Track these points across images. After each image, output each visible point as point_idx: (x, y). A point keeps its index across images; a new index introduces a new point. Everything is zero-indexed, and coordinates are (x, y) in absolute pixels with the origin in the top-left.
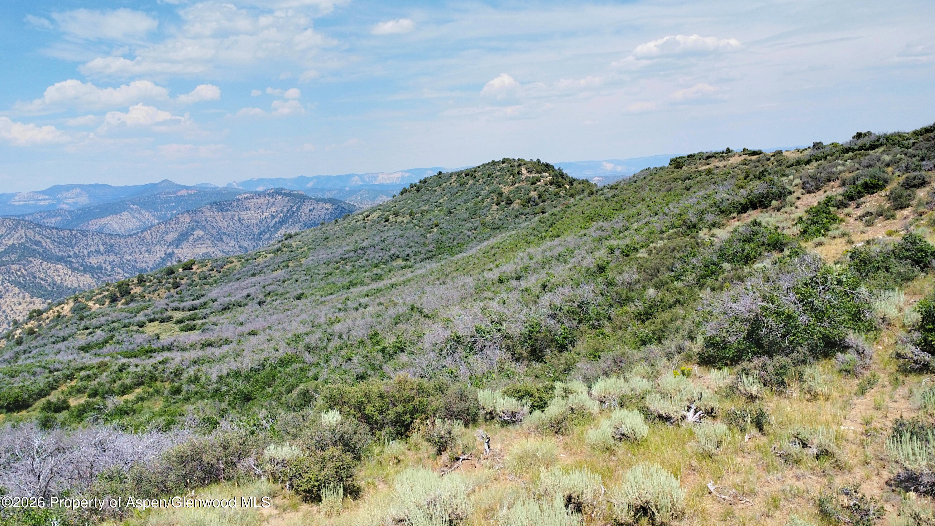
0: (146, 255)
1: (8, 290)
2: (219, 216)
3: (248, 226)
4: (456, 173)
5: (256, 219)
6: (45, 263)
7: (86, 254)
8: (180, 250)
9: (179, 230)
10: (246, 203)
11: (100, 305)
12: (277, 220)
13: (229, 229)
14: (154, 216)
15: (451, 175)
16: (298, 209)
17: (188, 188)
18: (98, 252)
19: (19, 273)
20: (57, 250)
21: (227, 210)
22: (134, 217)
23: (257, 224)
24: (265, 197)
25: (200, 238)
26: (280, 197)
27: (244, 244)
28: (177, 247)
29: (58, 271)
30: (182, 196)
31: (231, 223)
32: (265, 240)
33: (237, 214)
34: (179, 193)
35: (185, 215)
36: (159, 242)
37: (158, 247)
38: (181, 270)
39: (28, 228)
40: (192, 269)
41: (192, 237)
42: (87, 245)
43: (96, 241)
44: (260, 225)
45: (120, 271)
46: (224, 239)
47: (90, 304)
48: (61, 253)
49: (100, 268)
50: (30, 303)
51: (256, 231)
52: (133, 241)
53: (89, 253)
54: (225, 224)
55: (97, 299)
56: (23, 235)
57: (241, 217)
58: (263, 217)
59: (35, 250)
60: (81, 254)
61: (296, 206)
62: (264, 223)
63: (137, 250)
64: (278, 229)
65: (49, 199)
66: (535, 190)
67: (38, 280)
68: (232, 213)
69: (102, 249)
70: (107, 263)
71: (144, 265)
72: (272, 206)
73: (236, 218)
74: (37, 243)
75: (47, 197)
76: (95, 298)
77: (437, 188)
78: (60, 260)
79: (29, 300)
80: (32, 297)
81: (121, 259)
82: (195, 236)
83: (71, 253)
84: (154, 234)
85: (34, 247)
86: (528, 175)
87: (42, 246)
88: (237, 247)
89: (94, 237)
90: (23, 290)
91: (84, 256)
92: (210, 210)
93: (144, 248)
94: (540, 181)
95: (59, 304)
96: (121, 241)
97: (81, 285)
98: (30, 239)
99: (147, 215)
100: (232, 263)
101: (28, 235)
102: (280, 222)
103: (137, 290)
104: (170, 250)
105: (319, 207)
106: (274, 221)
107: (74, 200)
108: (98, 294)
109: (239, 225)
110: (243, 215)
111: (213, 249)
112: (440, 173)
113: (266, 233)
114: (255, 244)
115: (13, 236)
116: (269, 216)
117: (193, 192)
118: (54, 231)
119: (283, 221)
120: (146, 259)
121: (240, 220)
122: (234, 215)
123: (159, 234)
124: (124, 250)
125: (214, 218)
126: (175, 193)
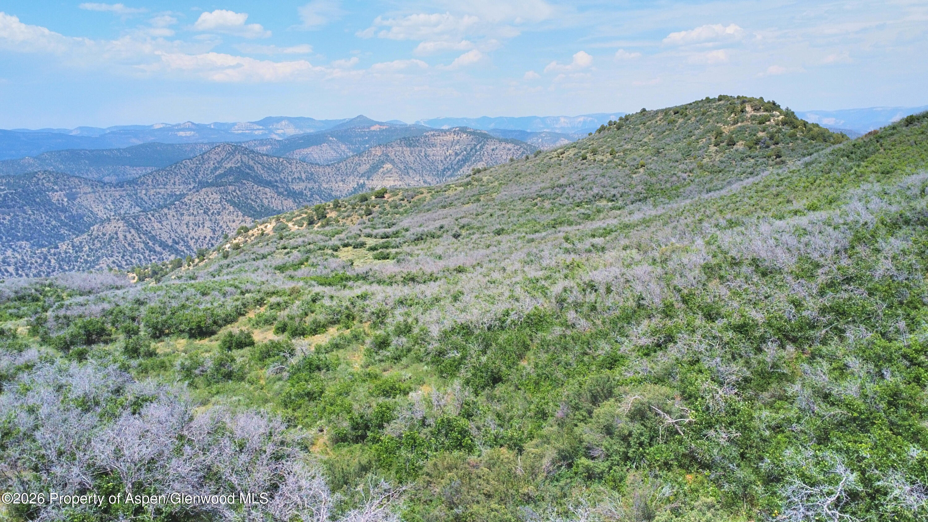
0: (341, 184)
1: (225, 208)
2: (407, 150)
3: (433, 163)
4: (662, 111)
5: (441, 156)
6: (256, 186)
7: (290, 180)
8: (370, 181)
9: (371, 162)
10: (432, 140)
11: (299, 226)
12: (460, 157)
13: (416, 164)
14: (349, 148)
15: (657, 112)
16: (481, 148)
17: (381, 124)
18: (300, 179)
19: (234, 194)
20: (266, 175)
21: (414, 146)
22: (332, 149)
23: (442, 161)
24: (450, 134)
25: (389, 172)
26: (464, 136)
27: (429, 179)
28: (368, 179)
29: (266, 194)
30: (374, 131)
31: (418, 159)
32: (448, 177)
33: (423, 150)
34: (373, 128)
35: (377, 149)
36: (353, 172)
37: (351, 178)
38: (373, 198)
39: (244, 154)
40: (384, 197)
41: (382, 169)
42: (291, 172)
43: (299, 169)
44: (444, 162)
45: (318, 197)
46: (411, 174)
47: (290, 224)
48: (269, 178)
49: (301, 193)
50: (242, 221)
51: (441, 167)
52: (330, 170)
53: (292, 179)
54: (412, 159)
55: (297, 221)
56: (240, 159)
57: (428, 153)
58: (448, 154)
59: (248, 174)
60: (286, 180)
61: (480, 145)
62: (448, 160)
63: (333, 179)
64: (461, 167)
65: (262, 129)
66: (764, 131)
67: (249, 201)
68: (419, 148)
69: (304, 176)
70: (308, 190)
71: (339, 193)
72: (456, 144)
73: (423, 154)
74: (251, 168)
75: (261, 127)
76: (294, 219)
77: (640, 126)
78: (268, 184)
79: (241, 218)
80: (243, 216)
81: (319, 187)
82: (385, 169)
83: (278, 179)
84: (348, 165)
85: (247, 171)
86: (753, 113)
87: (254, 171)
88: (422, 181)
89: (297, 165)
90: (237, 209)
91: (288, 182)
92: (400, 145)
93: (339, 178)
94: (769, 120)
95: (264, 223)
96: (320, 170)
97: (285, 208)
98: (245, 164)
99: (343, 147)
100: (422, 193)
101: (244, 159)
102: (463, 160)
103: (332, 215)
104: (362, 181)
105: (501, 147)
106: (457, 159)
107: (282, 131)
108: (297, 216)
109: (425, 160)
110: (430, 151)
111: (400, 183)
112: (644, 110)
113: (449, 170)
114: (438, 180)
115: (231, 160)
116: (453, 154)
117: (384, 128)
118: (265, 158)
119: (466, 159)
120: (341, 188)
121: (426, 156)
122: (421, 151)
123: (353, 165)
124: (322, 178)
125: (403, 152)
126: (369, 128)
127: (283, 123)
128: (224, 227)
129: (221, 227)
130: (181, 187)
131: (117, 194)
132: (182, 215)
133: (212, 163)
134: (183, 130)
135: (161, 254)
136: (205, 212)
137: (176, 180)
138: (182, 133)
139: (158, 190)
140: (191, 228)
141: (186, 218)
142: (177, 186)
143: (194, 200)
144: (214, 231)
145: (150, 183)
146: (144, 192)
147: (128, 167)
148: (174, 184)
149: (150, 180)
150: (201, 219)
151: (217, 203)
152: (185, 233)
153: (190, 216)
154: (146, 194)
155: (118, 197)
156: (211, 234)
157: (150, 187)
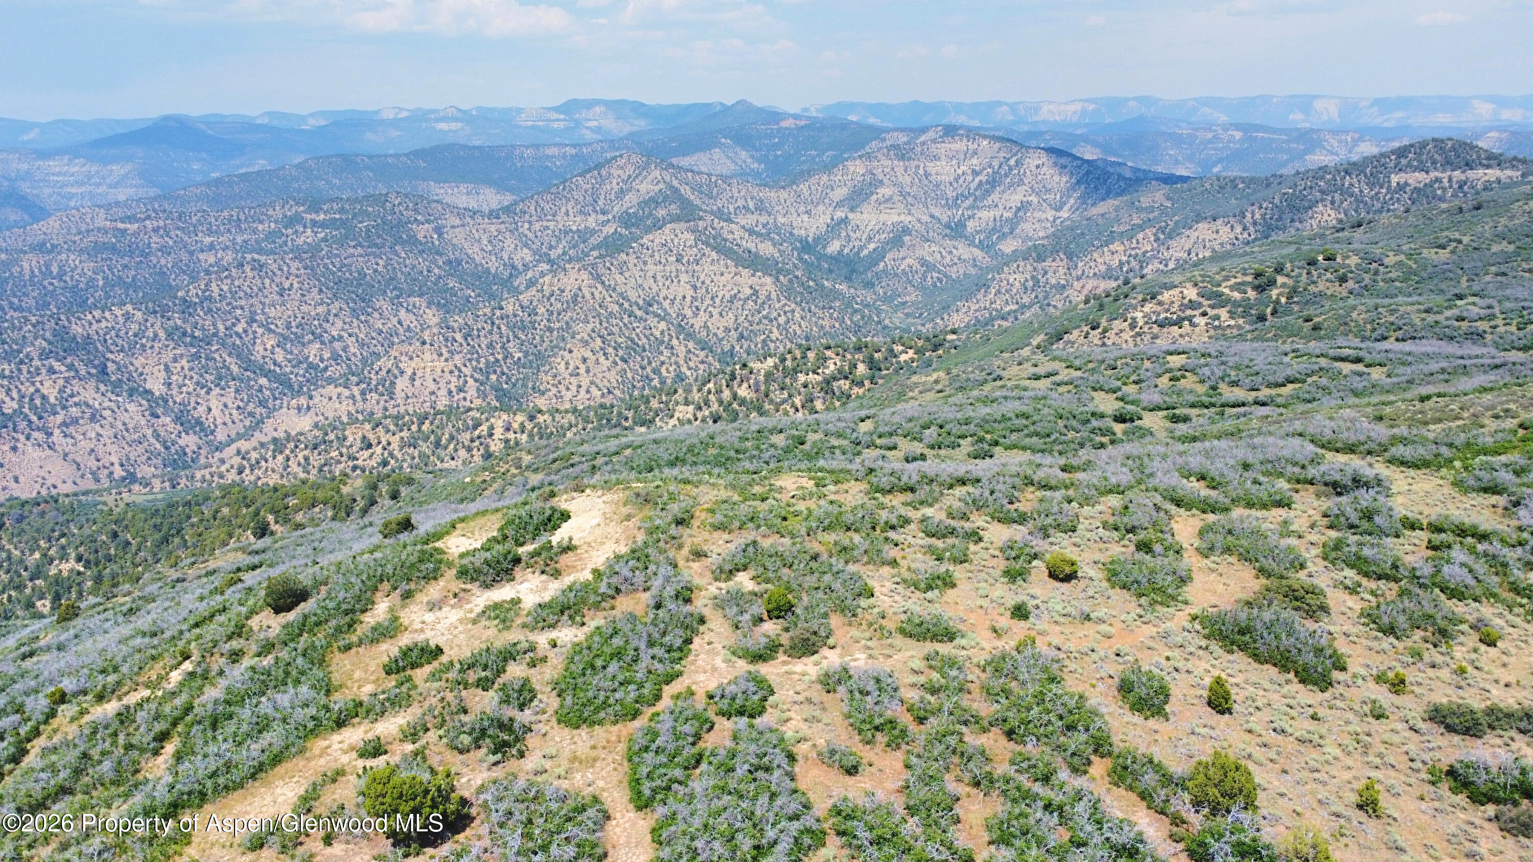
0: (805, 217)
1: (704, 255)
2: (899, 165)
3: (937, 185)
5: (948, 175)
7: (732, 211)
9: (849, 184)
10: (933, 149)
11: (1240, 293)
12: (983, 178)
13: (914, 188)
14: (752, 157)
16: (1018, 163)
17: (796, 117)
18: (746, 209)
21: (909, 159)
22: (728, 157)
23: (951, 184)
24: (961, 140)
25: (888, 200)
26: (985, 143)
27: (937, 212)
28: (852, 210)
30: (787, 128)
31: (916, 179)
32: (968, 209)
33: (922, 165)
34: (785, 124)
35: (858, 162)
37: (821, 208)
39: (663, 169)
41: (874, 197)
42: (732, 197)
43: (743, 193)
44: (955, 185)
50: (736, 274)
51: (951, 194)
52: (786, 196)
53: (735, 209)
54: (908, 179)
56: (660, 177)
57: (929, 170)
58: (960, 172)
60: (726, 210)
61: (1015, 158)
62: (961, 181)
63: (793, 210)
64: (988, 193)
68: (916, 163)
69: (751, 205)
70: (760, 226)
71: (803, 232)
72: (972, 157)
73: (921, 172)
79: (733, 269)
80: (736, 266)
81: (775, 221)
82: (880, 196)
83: (715, 208)
89: (740, 187)
91: (730, 213)
93: (802, 209)
96: (772, 195)
98: (669, 185)
99: (743, 154)
101: (664, 177)
102: (988, 182)
104: (840, 214)
106: (977, 180)
109: (926, 182)
110: (932, 168)
111: (909, 218)
113: (967, 198)
114: (949, 213)
116: (969, 172)
117: (803, 123)
118: (690, 174)
119: (994, 180)
120: (805, 224)
121: (927, 175)
122: (918, 167)
123: (820, 189)
124: (777, 208)
125: (893, 169)
126: (778, 124)
127: (598, 109)
128: (708, 282)
129: (703, 283)
130: (578, 219)
131: (493, 228)
132: (645, 263)
133: (615, 182)
134: (445, 119)
135: (646, 320)
136: (677, 260)
137: (570, 208)
138: (443, 126)
139: (545, 223)
140: (661, 284)
141: (651, 268)
142: (572, 218)
143: (657, 241)
144: (695, 288)
145: (533, 212)
146: (526, 225)
147: (432, 183)
148: (567, 214)
149: (532, 208)
150: (674, 269)
151: (691, 246)
152: (654, 291)
153: (655, 264)
154: (529, 229)
155: (495, 233)
156: (692, 293)
157: (534, 218)
